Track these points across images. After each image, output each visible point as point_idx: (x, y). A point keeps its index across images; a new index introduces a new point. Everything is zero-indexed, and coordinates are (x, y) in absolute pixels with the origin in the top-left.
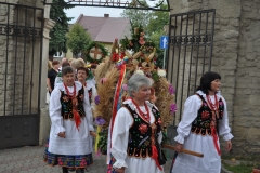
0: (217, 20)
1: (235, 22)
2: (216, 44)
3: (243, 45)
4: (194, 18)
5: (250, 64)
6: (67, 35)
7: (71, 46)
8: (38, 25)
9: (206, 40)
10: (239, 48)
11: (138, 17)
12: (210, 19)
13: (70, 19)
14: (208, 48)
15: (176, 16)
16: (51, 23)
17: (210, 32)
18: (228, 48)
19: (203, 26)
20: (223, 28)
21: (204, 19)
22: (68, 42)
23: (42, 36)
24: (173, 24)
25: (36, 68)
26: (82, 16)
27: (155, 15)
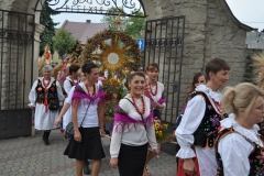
0: (186, 26)
1: (202, 27)
2: (185, 46)
3: (208, 47)
4: (166, 23)
6: (53, 38)
7: (57, 48)
8: (29, 29)
9: (177, 42)
10: (205, 49)
12: (181, 25)
13: (56, 24)
14: (179, 50)
15: (151, 21)
16: (41, 28)
17: (180, 35)
18: (196, 50)
19: (175, 31)
20: (192, 32)
22: (55, 44)
23: (33, 39)
24: (149, 28)
25: (28, 67)
26: (67, 22)
27: (131, 21)
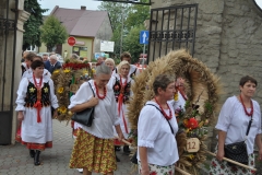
0: (199, 16)
1: (218, 18)
2: (197, 40)
3: (225, 42)
4: (175, 13)
5: (232, 61)
6: (41, 28)
7: (45, 39)
8: (11, 16)
9: (188, 36)
10: (221, 45)
11: (116, 11)
12: (193, 15)
13: (44, 11)
14: (190, 44)
15: (157, 10)
16: (25, 15)
17: (192, 27)
18: (210, 44)
19: (185, 22)
20: (206, 24)
21: (186, 14)
22: (42, 35)
23: (15, 29)
24: (154, 18)
25: (9, 62)
26: (57, 8)
27: (135, 8)
